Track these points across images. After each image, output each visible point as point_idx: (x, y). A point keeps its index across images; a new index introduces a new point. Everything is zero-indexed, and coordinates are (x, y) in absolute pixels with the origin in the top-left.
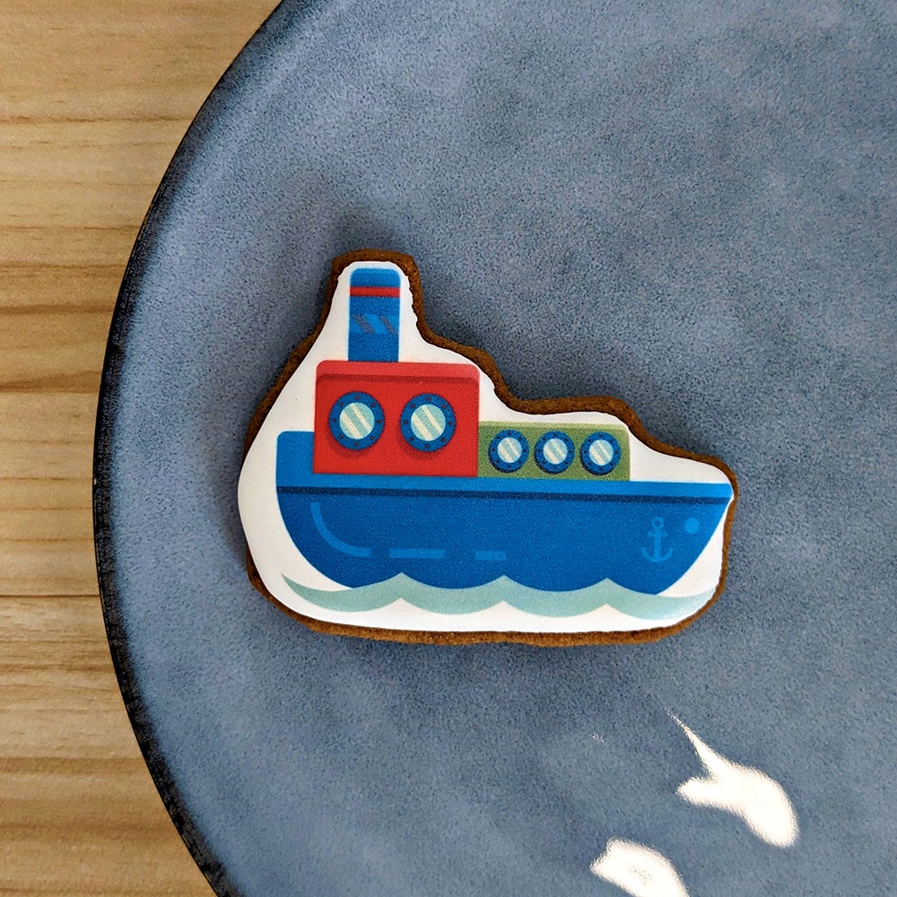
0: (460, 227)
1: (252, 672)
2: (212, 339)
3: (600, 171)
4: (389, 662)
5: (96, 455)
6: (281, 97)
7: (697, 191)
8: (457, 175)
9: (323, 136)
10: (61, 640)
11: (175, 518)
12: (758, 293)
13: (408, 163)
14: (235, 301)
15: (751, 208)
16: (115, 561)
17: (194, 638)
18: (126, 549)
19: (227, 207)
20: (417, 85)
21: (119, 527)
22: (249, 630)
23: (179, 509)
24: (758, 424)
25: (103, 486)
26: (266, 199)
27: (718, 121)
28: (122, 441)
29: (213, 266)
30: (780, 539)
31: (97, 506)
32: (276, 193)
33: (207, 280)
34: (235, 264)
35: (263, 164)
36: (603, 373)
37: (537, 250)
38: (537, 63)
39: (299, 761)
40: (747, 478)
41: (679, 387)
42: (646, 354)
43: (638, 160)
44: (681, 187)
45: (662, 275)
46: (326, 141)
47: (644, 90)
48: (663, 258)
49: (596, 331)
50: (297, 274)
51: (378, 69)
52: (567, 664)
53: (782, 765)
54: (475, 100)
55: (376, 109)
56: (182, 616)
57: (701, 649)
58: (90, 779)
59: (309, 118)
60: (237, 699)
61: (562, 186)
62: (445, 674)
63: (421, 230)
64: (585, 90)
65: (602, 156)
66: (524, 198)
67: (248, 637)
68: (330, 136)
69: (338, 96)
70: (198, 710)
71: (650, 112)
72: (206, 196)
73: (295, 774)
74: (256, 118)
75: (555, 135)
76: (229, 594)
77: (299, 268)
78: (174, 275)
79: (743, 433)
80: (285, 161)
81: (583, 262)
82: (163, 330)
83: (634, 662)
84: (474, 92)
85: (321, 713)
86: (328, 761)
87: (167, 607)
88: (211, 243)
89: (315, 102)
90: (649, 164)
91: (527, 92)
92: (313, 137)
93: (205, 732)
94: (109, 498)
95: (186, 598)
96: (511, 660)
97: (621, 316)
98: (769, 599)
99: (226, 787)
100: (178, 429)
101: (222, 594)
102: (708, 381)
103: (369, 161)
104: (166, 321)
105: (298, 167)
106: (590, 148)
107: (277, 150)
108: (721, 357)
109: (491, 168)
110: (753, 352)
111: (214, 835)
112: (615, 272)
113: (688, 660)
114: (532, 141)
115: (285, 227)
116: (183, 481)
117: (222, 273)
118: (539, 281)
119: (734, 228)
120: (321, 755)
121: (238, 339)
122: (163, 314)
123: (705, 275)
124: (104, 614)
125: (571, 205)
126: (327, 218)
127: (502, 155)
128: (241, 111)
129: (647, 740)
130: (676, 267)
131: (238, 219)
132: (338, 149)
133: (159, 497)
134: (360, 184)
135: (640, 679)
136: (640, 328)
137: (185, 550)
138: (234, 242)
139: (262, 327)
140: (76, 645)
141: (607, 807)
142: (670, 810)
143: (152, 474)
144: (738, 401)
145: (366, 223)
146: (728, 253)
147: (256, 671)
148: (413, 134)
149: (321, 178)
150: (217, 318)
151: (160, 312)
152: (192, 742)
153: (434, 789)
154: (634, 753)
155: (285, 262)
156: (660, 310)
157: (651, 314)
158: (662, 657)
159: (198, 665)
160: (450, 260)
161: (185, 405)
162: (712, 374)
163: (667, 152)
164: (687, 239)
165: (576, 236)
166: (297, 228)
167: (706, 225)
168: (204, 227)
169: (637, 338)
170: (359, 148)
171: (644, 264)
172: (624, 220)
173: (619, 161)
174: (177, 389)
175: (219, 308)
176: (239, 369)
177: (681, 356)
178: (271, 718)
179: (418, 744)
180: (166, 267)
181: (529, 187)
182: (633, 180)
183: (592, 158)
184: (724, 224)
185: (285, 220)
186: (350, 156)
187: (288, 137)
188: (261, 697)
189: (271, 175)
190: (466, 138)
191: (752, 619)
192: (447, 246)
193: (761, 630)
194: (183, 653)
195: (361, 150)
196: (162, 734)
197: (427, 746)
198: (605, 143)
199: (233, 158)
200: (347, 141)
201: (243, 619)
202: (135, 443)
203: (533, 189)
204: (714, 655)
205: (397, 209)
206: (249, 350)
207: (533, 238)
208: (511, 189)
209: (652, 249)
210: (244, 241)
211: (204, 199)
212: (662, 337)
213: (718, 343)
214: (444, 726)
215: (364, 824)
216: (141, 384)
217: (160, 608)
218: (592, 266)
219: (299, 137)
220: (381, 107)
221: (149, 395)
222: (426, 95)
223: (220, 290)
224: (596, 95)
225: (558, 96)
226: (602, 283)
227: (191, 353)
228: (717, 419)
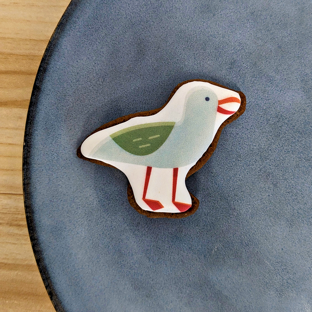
0: (188, 47)
1: (87, 231)
2: (79, 87)
3: (248, 27)
4: (147, 230)
5: (25, 132)
7: (289, 37)
8: (188, 25)
9: (132, 4)
10: (8, 212)
11: (58, 162)
13: (167, 19)
14: (90, 72)
16: (31, 179)
17: (63, 215)
18: (36, 174)
19: (89, 31)
21: (34, 164)
22: (87, 213)
23: (60, 159)
25: (28, 146)
26: (106, 29)
27: (299, 9)
28: (37, 127)
29: (82, 55)
31: (25, 155)
32: (110, 27)
33: (79, 61)
34: (91, 56)
35: (106, 14)
37: (220, 59)
39: (105, 271)
40: (304, 160)
41: (278, 120)
42: (264, 105)
43: (265, 23)
44: (282, 35)
45: (273, 72)
46: (133, 6)
48: (273, 65)
50: (118, 62)
52: (223, 236)
56: (59, 205)
57: (281, 233)
58: (16, 272)
60: (80, 242)
61: (232, 32)
62: (170, 237)
63: (171, 47)
65: (249, 20)
66: (216, 36)
67: (87, 216)
68: (135, 4)
70: (63, 246)
72: (81, 24)
73: (103, 277)
75: (230, 10)
76: (80, 197)
77: (119, 59)
78: (64, 57)
79: (304, 141)
80: (115, 13)
81: (239, 64)
82: (58, 81)
83: (252, 237)
85: (116, 251)
86: (118, 272)
87: (52, 201)
88: (81, 45)
92: (128, 4)
93: (65, 256)
94: (30, 151)
95: (61, 197)
96: (199, 233)
97: (254, 88)
99: (73, 281)
100: (62, 124)
101: (76, 197)
102: (290, 118)
103: (151, 16)
104: (60, 77)
105: (121, 16)
106: (245, 17)
107: (112, 8)
108: (296, 108)
109: (202, 23)
110: (310, 107)
111: (66, 302)
112: (253, 69)
113: (275, 237)
114: (220, 12)
115: (114, 42)
116: (63, 147)
117: (85, 59)
118: (220, 72)
119: (304, 54)
120: (115, 269)
121: (91, 88)
122: (59, 74)
123: (291, 73)
124: (24, 202)
125: (235, 40)
126: (132, 39)
127: (207, 17)
130: (278, 69)
132: (138, 10)
133: (52, 153)
134: (147, 26)
136: (262, 94)
137: (62, 177)
138: (92, 46)
139: (101, 83)
140: (14, 215)
141: (236, 299)
143: (49, 143)
144: (302, 127)
145: (148, 43)
146: (301, 64)
147: (89, 231)
148: (170, 6)
149: (130, 22)
150: (82, 78)
151: (57, 73)
152: (59, 260)
153: (162, 286)
154: (250, 276)
155: (113, 56)
156: (271, 87)
157: (267, 88)
158: (264, 235)
159: (64, 227)
160: (183, 60)
161: (66, 114)
162: (292, 115)
163: (277, 20)
164: (284, 57)
165: (237, 53)
166: (119, 43)
167: (292, 52)
168: (79, 38)
169: (261, 98)
170: (147, 10)
171: (265, 67)
172: (258, 48)
173: (257, 23)
174: (63, 107)
175: (83, 74)
176: (90, 101)
177: (279, 107)
178: (94, 251)
179: (157, 266)
180: (61, 54)
181: (218, 32)
182: (262, 31)
183: (245, 21)
184: (300, 52)
185: (114, 38)
186: (143, 13)
187: (117, 4)
188: (90, 242)
189: (109, 18)
190: (193, 9)
191: (303, 221)
192: (182, 55)
193: (307, 226)
194: (58, 221)
195: (148, 11)
196: (46, 256)
197: (161, 268)
198: (251, 15)
199: (93, 10)
200: (142, 7)
201: (85, 208)
202: (43, 128)
203: (220, 33)
204: (286, 236)
205: (161, 38)
206: (95, 93)
207: (218, 53)
208: (210, 32)
209: (269, 61)
210: (96, 46)
211: (80, 26)
212: (271, 98)
213: (295, 102)
214: (168, 260)
215: (131, 300)
216: (47, 103)
217: (49, 201)
218: (243, 66)
219: (122, 3)
221: (50, 109)
223: (84, 66)
226: (247, 74)
227: (70, 92)
228: (293, 134)
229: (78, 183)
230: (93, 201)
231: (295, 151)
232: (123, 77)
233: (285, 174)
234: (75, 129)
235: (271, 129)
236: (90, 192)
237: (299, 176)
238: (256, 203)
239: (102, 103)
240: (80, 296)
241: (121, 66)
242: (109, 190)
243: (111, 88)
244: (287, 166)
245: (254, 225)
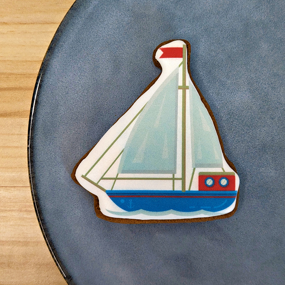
1: (82, 212)
2: (69, 98)
3: (203, 41)
7: (237, 48)
8: (154, 42)
9: (107, 28)
10: (18, 201)
11: (56, 159)
12: (258, 84)
13: (137, 38)
14: (77, 85)
15: (255, 54)
16: (35, 173)
17: (63, 200)
18: (39, 169)
19: (74, 52)
20: (140, 10)
21: (37, 162)
22: (81, 198)
23: (57, 157)
24: (256, 130)
25: (31, 148)
26: (88, 49)
27: (244, 24)
28: (37, 132)
29: (69, 72)
30: (263, 169)
32: (91, 47)
33: (67, 77)
34: (77, 72)
38: (182, 3)
39: (98, 242)
40: (252, 148)
41: (230, 117)
42: (218, 105)
43: (216, 37)
44: (231, 47)
45: (224, 78)
46: (108, 29)
47: (219, 13)
48: (225, 72)
50: (98, 76)
51: (127, 4)
53: (262, 245)
54: (160, 16)
55: (126, 18)
56: (58, 193)
59: (103, 21)
60: (77, 221)
63: (141, 62)
64: (199, 13)
65: (204, 36)
67: (81, 200)
68: (110, 28)
69: (112, 13)
70: (64, 225)
71: (221, 21)
73: (97, 247)
74: (84, 20)
75: (188, 28)
77: (99, 74)
78: (55, 75)
79: (251, 132)
80: (94, 36)
82: (51, 94)
84: (160, 13)
86: (108, 243)
87: (53, 190)
88: (68, 64)
89: (105, 15)
90: (221, 39)
91: (178, 13)
92: (104, 28)
93: (66, 232)
94: (33, 152)
95: (60, 187)
97: (210, 92)
98: (259, 189)
99: (73, 251)
100: (57, 129)
102: (239, 114)
103: (123, 37)
104: (53, 91)
105: (99, 38)
106: (200, 33)
107: (91, 32)
108: (244, 106)
110: (255, 104)
112: (208, 76)
114: (180, 30)
115: (94, 60)
116: (59, 147)
117: (72, 75)
119: (249, 61)
120: (106, 240)
121: (78, 99)
122: (51, 89)
123: (239, 78)
126: (109, 57)
127: (169, 35)
128: (79, 18)
129: (216, 237)
130: (229, 75)
131: (77, 56)
132: (113, 32)
133: (50, 152)
134: (120, 45)
136: (216, 96)
137: (59, 171)
138: (76, 64)
139: (86, 94)
140: (23, 203)
141: (202, 259)
142: (223, 260)
143: (48, 144)
144: (250, 121)
145: (122, 59)
146: (247, 70)
147: (83, 212)
148: (139, 28)
149: (107, 42)
150: (70, 91)
151: (50, 88)
153: (143, 252)
154: (212, 241)
155: (94, 72)
156: (223, 90)
157: (220, 91)
159: (64, 210)
160: (151, 72)
161: (59, 121)
162: (241, 112)
163: (226, 35)
164: (233, 65)
166: (98, 60)
167: (240, 60)
168: (66, 58)
169: (215, 100)
170: (120, 32)
171: (218, 74)
172: (212, 58)
173: (210, 38)
174: (56, 115)
175: (71, 87)
177: (230, 106)
178: (89, 227)
179: (138, 237)
182: (215, 45)
183: (201, 36)
184: (246, 60)
185: (94, 57)
186: (117, 35)
187: (95, 28)
188: (85, 221)
189: (89, 41)
190: (157, 29)
191: (253, 196)
192: (150, 67)
193: (255, 200)
194: (59, 205)
195: (120, 33)
197: (141, 238)
198: (205, 31)
199: (76, 34)
200: (116, 29)
202: (42, 133)
205: (133, 54)
206: (81, 102)
209: (221, 69)
210: (80, 64)
211: (66, 49)
212: (224, 99)
213: (243, 102)
214: (147, 231)
215: (120, 264)
216: (44, 113)
217: (51, 190)
218: (200, 74)
219: (99, 28)
220: (128, 18)
221: (47, 117)
222: (143, 14)
223: (72, 81)
224: (202, 15)
225: (189, 15)
226: (203, 80)
227: (61, 103)
228: (242, 128)
231: (244, 141)
232: (103, 89)
233: (237, 160)
234: (67, 133)
237: (248, 161)
239: (88, 110)
241: (102, 79)
243: (94, 98)
244: (238, 153)
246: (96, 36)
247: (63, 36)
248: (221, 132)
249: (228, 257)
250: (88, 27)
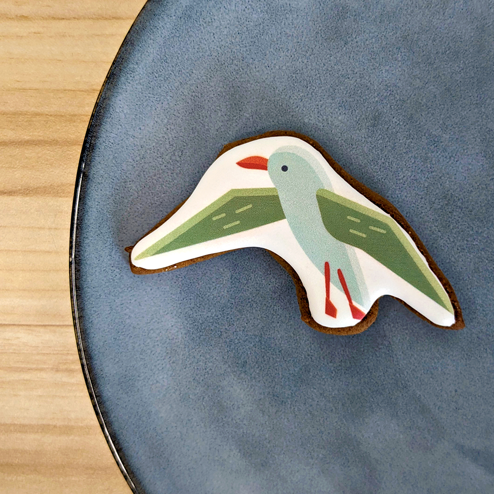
0: (307, 95)
1: (171, 378)
2: (146, 167)
3: (400, 59)
4: (257, 372)
6: (191, 7)
7: (462, 74)
8: (306, 60)
9: (219, 33)
10: (52, 353)
11: (122, 281)
13: (274, 52)
14: (161, 142)
17: (135, 357)
18: (91, 302)
19: (155, 81)
21: (87, 288)
22: (169, 352)
26: (181, 74)
27: (477, 28)
28: (88, 233)
29: (146, 119)
32: (187, 71)
33: (143, 128)
34: (161, 118)
35: (179, 52)
36: (397, 192)
37: (357, 111)
39: (200, 433)
40: (487, 261)
41: (446, 202)
42: (425, 180)
43: (424, 53)
44: (452, 71)
45: (438, 129)
46: (221, 37)
47: (430, 6)
48: (439, 118)
49: (394, 165)
50: (201, 125)
52: (369, 375)
54: (319, 10)
55: (254, 15)
56: (127, 343)
57: (454, 368)
58: (71, 438)
59: (210, 21)
60: (162, 395)
61: (374, 69)
62: (292, 380)
63: (282, 97)
64: (392, 5)
65: (401, 49)
66: (349, 76)
67: (169, 356)
68: (224, 33)
69: (229, 7)
70: (137, 403)
71: (433, 20)
72: (142, 73)
73: (198, 441)
74: (175, 21)
75: (371, 35)
77: (203, 120)
78: (121, 125)
79: (486, 232)
80: (194, 50)
81: (387, 119)
82: (114, 161)
83: (411, 375)
84: (319, 4)
85: (214, 403)
86: (219, 433)
87: (118, 338)
88: (145, 104)
89: (214, 10)
90: (432, 55)
91: (353, 5)
92: (212, 34)
93: (142, 416)
94: (80, 270)
95: (130, 332)
96: (334, 372)
97: (410, 155)
99: (155, 450)
100: (124, 225)
101: (152, 329)
102: (465, 198)
103: (249, 50)
104: (116, 155)
105: (202, 53)
106: (393, 43)
107: (189, 42)
108: (474, 183)
109: (328, 56)
111: (147, 481)
112: (407, 126)
113: (445, 374)
114: (356, 38)
115: (194, 94)
117: (152, 124)
118: (358, 131)
119: (485, 99)
120: (215, 429)
121: (163, 167)
122: (114, 151)
123: (465, 129)
125: (380, 81)
126: (221, 87)
127: (336, 47)
128: (165, 17)
129: (418, 423)
130: (446, 124)
131: (163, 88)
132: (229, 42)
133: (112, 268)
134: (243, 65)
135: (414, 385)
136: (422, 163)
137: (129, 302)
138: (160, 103)
139: (178, 159)
140: (61, 356)
141: (391, 463)
142: (430, 465)
143: (107, 254)
144: (483, 212)
145: (246, 91)
146: (481, 116)
147: (173, 377)
148: (278, 32)
149: (217, 61)
150: (149, 153)
151: (111, 149)
152: (133, 422)
153: (284, 450)
154: (409, 430)
155: (193, 116)
156: (436, 152)
157: (430, 154)
158: (429, 372)
159: (137, 374)
160: (300, 117)
161: (129, 209)
162: (468, 194)
163: (444, 47)
164: (455, 106)
165: (383, 102)
166: (201, 94)
167: (467, 96)
168: (141, 94)
169: (420, 170)
170: (242, 41)
171: (426, 121)
172: (414, 92)
173: (412, 53)
174: (123, 199)
175: (150, 147)
176: (163, 186)
177: (448, 182)
178: (183, 406)
179: (275, 422)
180: (116, 120)
181: (353, 69)
182: (421, 65)
183: (395, 50)
184: (479, 96)
185: (194, 88)
186: (236, 46)
187: (196, 34)
188: (177, 393)
189: (185, 59)
190: (312, 35)
191: (486, 349)
192: (299, 108)
194: (127, 367)
195: (244, 43)
196: (115, 418)
197: (280, 424)
198: (403, 41)
199: (159, 48)
200: (235, 36)
201: (166, 345)
202: (96, 234)
203: (356, 71)
204: (462, 371)
205: (266, 82)
206: (170, 174)
207: (355, 103)
208: (341, 70)
209: (432, 112)
210: (166, 102)
211: (140, 75)
212: (436, 170)
213: (472, 174)
214: (291, 412)
215: (240, 471)
216: (100, 197)
217: (113, 339)
218: (392, 122)
219: (203, 34)
220: (257, 14)
221: (105, 204)
222: (287, 7)
223: (151, 135)
224: (399, 8)
225: (373, 9)
226: (398, 133)
227: (132, 176)
228: (469, 223)
229: (153, 309)
230: (176, 334)
231: (472, 248)
232: (211, 147)
233: (458, 283)
235: (437, 217)
236: (172, 321)
237: (479, 284)
238: (416, 326)
240: (167, 472)
241: (208, 130)
242: (200, 317)
243: (194, 165)
244: (461, 270)
245: (415, 358)
246: (196, 49)
247: (136, 53)
248: (430, 231)
249: (439, 459)
250: (183, 32)
